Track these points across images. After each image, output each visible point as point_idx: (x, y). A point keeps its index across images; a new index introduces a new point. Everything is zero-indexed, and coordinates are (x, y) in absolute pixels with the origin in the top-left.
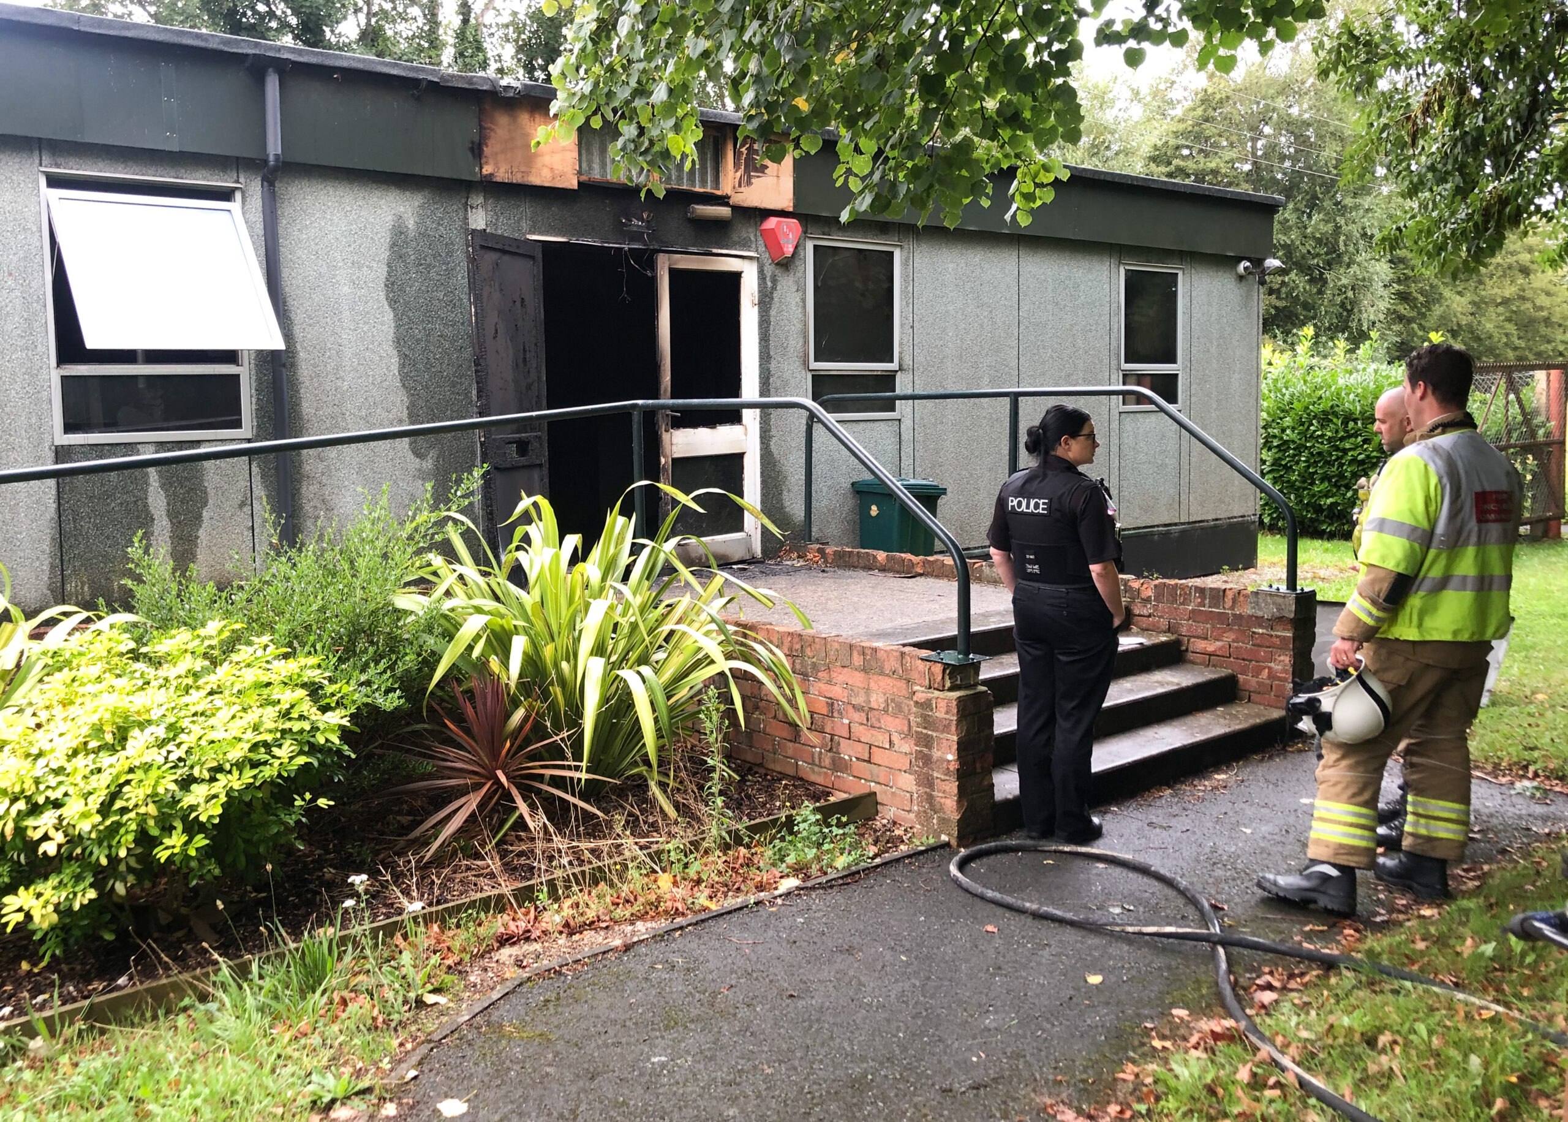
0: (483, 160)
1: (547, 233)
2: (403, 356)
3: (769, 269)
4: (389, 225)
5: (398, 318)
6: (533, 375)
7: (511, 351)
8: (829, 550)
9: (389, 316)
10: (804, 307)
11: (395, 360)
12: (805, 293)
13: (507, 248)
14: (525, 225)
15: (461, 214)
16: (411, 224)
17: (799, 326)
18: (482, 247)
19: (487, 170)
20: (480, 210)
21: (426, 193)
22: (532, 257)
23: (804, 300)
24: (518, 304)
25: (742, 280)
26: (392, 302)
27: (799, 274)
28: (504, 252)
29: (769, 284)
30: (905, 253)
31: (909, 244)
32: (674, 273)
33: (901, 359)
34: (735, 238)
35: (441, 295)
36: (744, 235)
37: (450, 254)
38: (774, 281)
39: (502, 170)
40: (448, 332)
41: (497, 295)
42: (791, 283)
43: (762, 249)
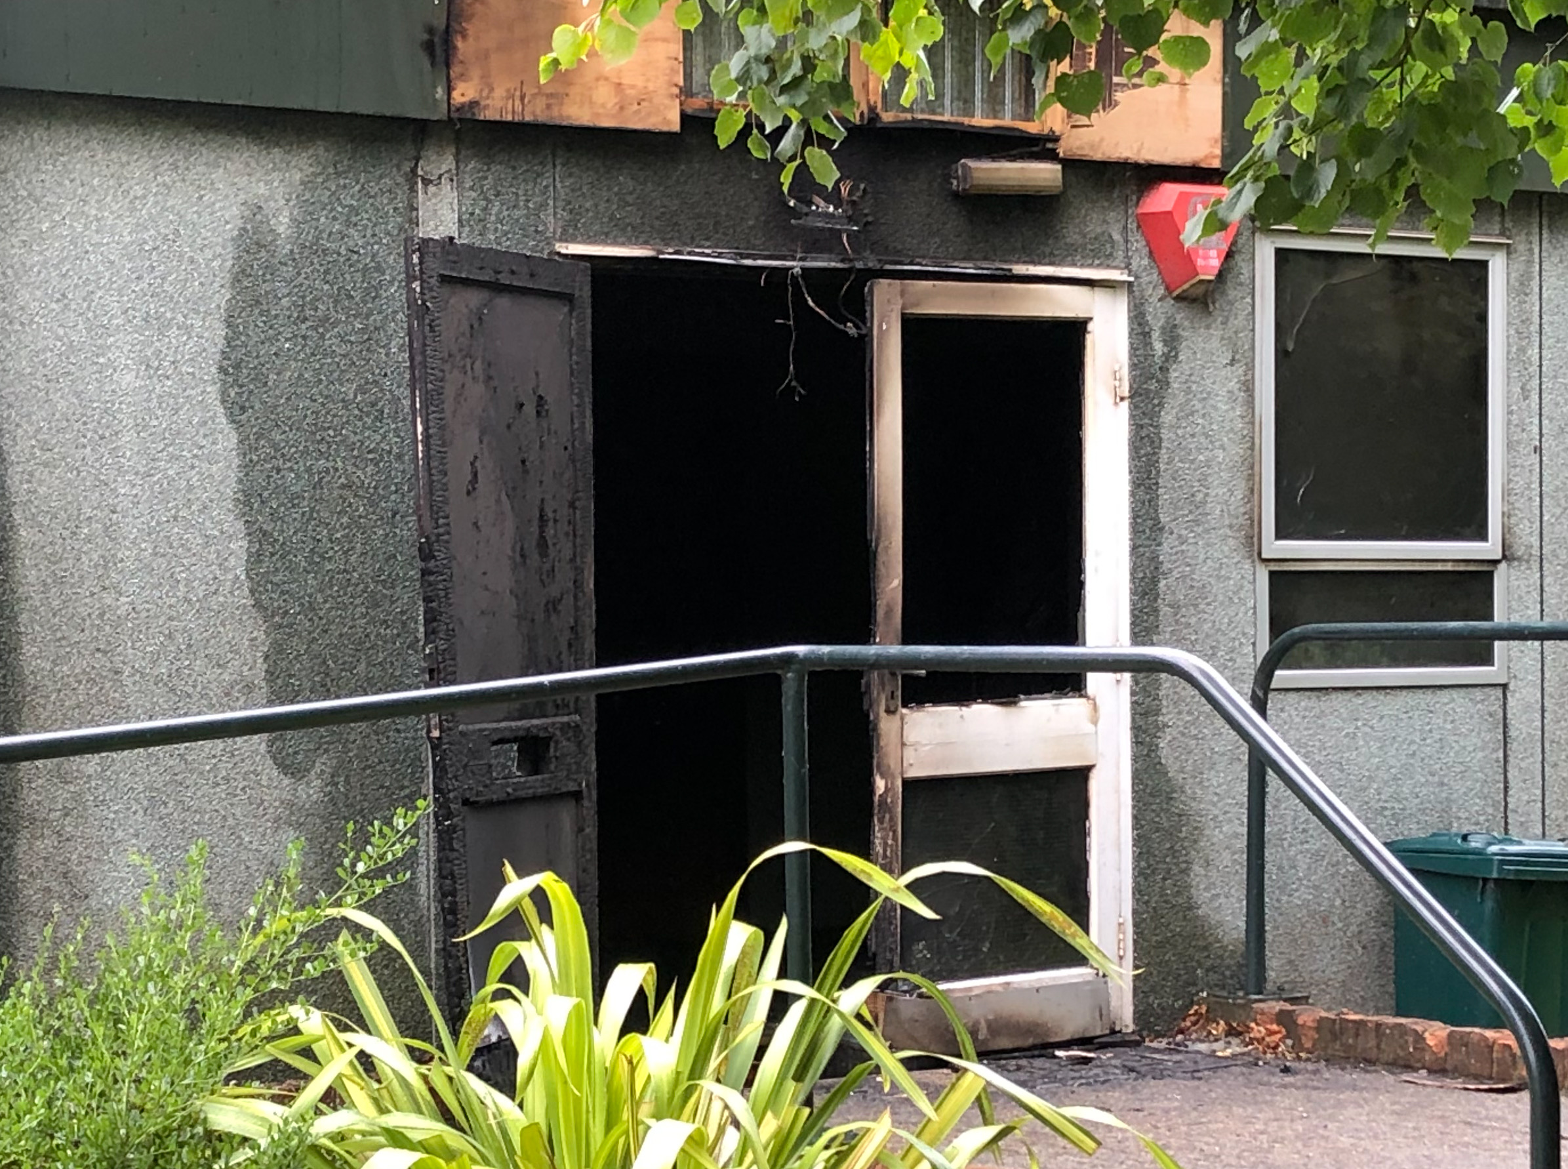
0: (455, 71)
1: (603, 238)
2: (259, 536)
3: (1159, 311)
4: (231, 230)
5: (246, 446)
6: (564, 579)
7: (510, 525)
8: (1307, 1016)
9: (227, 440)
10: (1250, 402)
11: (240, 546)
12: (1250, 367)
13: (505, 279)
14: (550, 222)
15: (401, 195)
16: (282, 225)
17: (1237, 450)
18: (445, 279)
19: (463, 93)
20: (446, 186)
21: (320, 149)
22: (567, 298)
23: (1248, 387)
24: (530, 409)
25: (1089, 339)
26: (236, 410)
27: (1238, 322)
28: (497, 288)
29: (1159, 347)
30: (1519, 266)
31: (1528, 242)
32: (915, 327)
33: (1506, 531)
34: (1072, 236)
35: (349, 389)
36: (1094, 227)
37: (373, 292)
38: (1172, 338)
39: (499, 92)
40: (366, 475)
41: (477, 390)
42: (1215, 343)
43: (1141, 261)
